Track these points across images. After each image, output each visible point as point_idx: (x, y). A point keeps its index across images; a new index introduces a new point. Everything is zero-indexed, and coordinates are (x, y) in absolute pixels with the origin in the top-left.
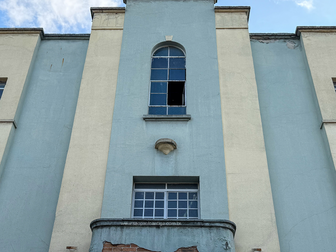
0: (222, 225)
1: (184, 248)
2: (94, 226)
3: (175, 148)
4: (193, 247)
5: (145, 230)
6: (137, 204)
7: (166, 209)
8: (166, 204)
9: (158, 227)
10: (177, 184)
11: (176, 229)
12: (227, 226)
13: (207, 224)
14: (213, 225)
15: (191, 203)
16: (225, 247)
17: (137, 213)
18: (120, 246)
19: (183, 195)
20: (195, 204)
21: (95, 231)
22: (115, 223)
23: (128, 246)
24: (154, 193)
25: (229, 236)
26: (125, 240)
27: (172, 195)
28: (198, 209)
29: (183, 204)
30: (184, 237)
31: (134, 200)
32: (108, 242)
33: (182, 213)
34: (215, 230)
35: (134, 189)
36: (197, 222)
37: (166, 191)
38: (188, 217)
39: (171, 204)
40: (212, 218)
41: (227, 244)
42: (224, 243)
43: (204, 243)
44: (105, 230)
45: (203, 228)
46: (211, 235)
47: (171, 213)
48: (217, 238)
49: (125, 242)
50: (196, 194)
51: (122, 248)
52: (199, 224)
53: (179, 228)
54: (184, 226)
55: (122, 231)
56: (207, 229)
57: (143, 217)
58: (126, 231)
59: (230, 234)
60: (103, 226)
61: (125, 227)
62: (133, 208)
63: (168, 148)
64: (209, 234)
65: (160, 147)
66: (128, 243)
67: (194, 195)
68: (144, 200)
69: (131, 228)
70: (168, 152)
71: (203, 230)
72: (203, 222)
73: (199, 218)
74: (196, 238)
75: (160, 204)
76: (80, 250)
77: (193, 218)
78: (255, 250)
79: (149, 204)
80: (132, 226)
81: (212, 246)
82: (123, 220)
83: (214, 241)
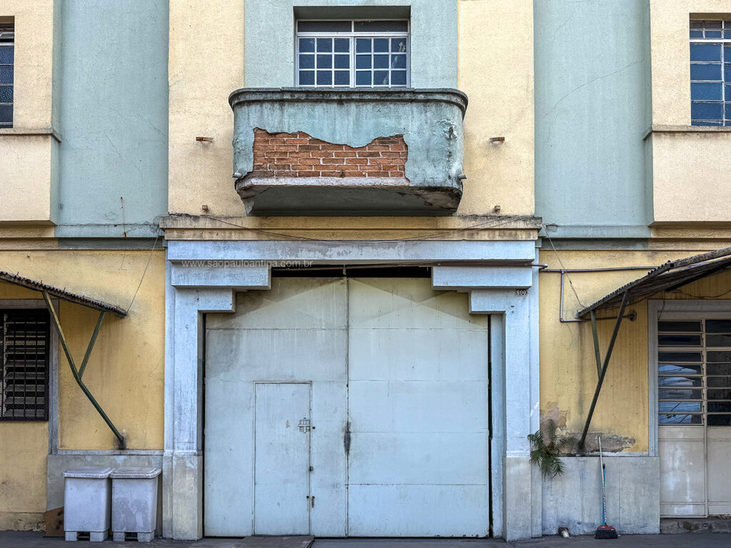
0: (445, 98)
1: (384, 138)
2: (236, 102)
4: (396, 136)
5: (319, 109)
6: (305, 61)
7: (352, 70)
8: (352, 61)
9: (340, 102)
10: (371, 22)
11: (370, 107)
12: (454, 99)
13: (421, 97)
14: (430, 97)
15: (396, 59)
16: (447, 135)
17: (305, 78)
18: (281, 135)
19: (381, 44)
20: (402, 61)
21: (238, 110)
22: (269, 96)
23: (294, 135)
24: (331, 39)
25: (456, 118)
26: (289, 126)
27: (363, 44)
28: (407, 69)
29: (382, 61)
30: (383, 120)
31: (298, 53)
32: (261, 129)
33: (380, 78)
34: (433, 108)
35: (297, 33)
36: (405, 92)
37: (352, 35)
38: (390, 86)
39: (362, 62)
40: (430, 86)
41: (451, 131)
42: (447, 129)
43: (416, 129)
44: (254, 109)
45: (414, 104)
46: (426, 116)
47: (362, 78)
48: (436, 121)
49: (289, 130)
50: (404, 40)
51: (285, 139)
52: (408, 96)
53: (374, 103)
54: (384, 101)
55: (282, 110)
56: (421, 105)
57: (316, 86)
58: (290, 109)
59: (457, 114)
60: (250, 103)
61: (287, 104)
62: (298, 70)
64: (423, 115)
66: (293, 130)
67: (401, 44)
68: (316, 53)
69: (296, 104)
71: (414, 107)
72: (414, 92)
73: (407, 86)
74: (402, 121)
75: (343, 61)
76: (219, 143)
77: (398, 87)
78: (494, 139)
79: (324, 62)
80: (299, 101)
81: (427, 134)
82: (282, 92)
83: (432, 125)
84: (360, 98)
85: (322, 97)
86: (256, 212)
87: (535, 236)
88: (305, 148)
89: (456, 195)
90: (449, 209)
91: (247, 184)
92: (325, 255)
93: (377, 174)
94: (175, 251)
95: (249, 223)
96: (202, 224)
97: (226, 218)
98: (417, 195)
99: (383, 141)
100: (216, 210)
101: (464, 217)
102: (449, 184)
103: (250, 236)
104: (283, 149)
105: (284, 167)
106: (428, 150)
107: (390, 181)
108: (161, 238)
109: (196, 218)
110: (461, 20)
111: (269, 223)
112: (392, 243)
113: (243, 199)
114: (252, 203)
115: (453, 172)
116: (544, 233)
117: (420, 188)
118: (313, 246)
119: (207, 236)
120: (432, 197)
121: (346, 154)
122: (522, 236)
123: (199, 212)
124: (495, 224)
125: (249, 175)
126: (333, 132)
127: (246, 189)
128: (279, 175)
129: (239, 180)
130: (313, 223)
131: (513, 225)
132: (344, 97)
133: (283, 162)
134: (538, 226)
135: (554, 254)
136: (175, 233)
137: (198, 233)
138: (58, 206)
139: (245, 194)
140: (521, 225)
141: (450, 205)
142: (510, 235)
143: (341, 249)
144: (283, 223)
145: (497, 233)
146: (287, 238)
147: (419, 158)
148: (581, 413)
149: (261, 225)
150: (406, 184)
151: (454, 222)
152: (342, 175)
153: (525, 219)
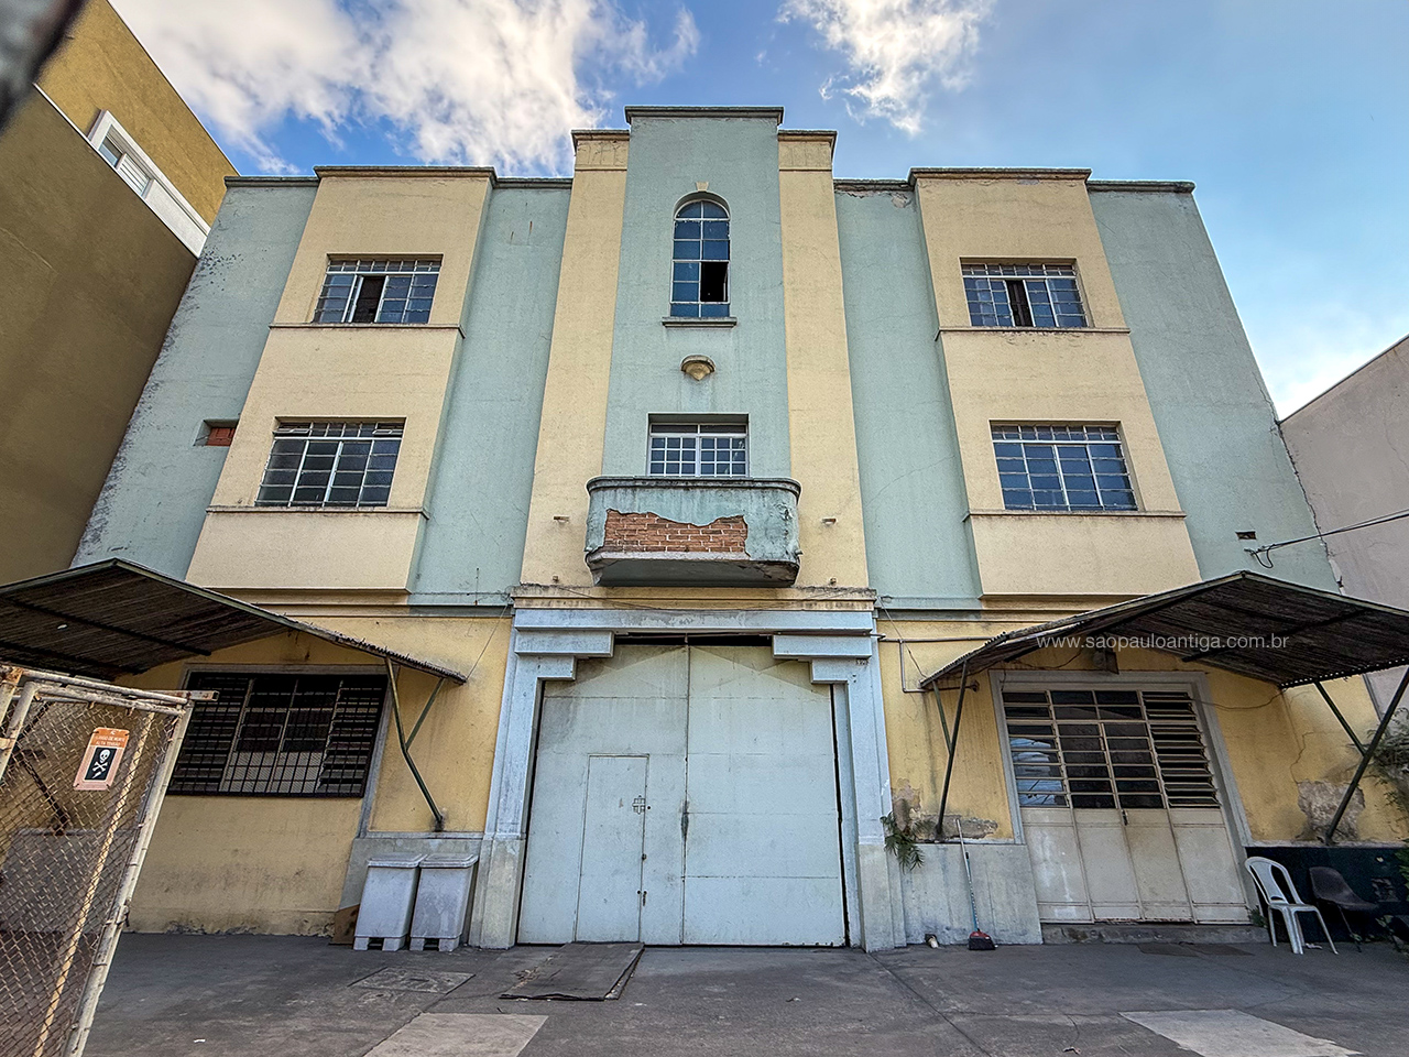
0: (781, 486)
1: (726, 518)
2: (593, 487)
3: (712, 371)
4: (738, 517)
5: (667, 493)
6: (656, 455)
7: (698, 462)
8: (698, 456)
9: (687, 488)
10: (715, 426)
11: (713, 492)
12: (788, 487)
13: (759, 484)
14: (767, 485)
15: (736, 454)
16: (784, 517)
17: (655, 468)
18: (631, 515)
19: (723, 443)
20: (742, 456)
21: (594, 494)
22: (623, 483)
23: (644, 515)
24: (680, 439)
25: (791, 502)
26: (639, 508)
27: (707, 443)
28: (746, 462)
29: (723, 456)
30: (725, 503)
31: (651, 449)
32: (614, 511)
33: (723, 468)
34: (770, 493)
35: (650, 433)
36: (744, 481)
37: (698, 436)
38: (731, 475)
39: (705, 456)
40: (766, 476)
41: (787, 513)
42: (783, 511)
43: (754, 511)
44: (609, 493)
45: (753, 491)
46: (763, 500)
47: (706, 469)
48: (772, 504)
49: (639, 511)
50: (743, 440)
51: (635, 519)
52: (747, 484)
53: (717, 490)
54: (726, 487)
55: (634, 494)
56: (759, 491)
57: (665, 475)
58: (640, 494)
59: (791, 498)
60: (605, 488)
61: (638, 489)
62: (650, 462)
63: (701, 371)
64: (761, 499)
65: (689, 369)
66: (642, 511)
67: (740, 443)
68: (666, 449)
69: (647, 490)
70: (701, 376)
71: (753, 493)
72: (753, 481)
73: (747, 475)
74: (742, 504)
75: (690, 456)
76: (574, 522)
77: (738, 476)
78: (827, 520)
79: (673, 456)
80: (649, 487)
81: (765, 516)
82: (635, 480)
83: (769, 508)
84: (705, 485)
85: (671, 484)
86: (603, 583)
87: (871, 607)
88: (654, 527)
89: (794, 569)
90: (787, 581)
91: (597, 557)
92: (667, 623)
93: (720, 550)
94: (522, 620)
95: (597, 592)
96: (550, 593)
97: (574, 588)
98: (757, 568)
99: (725, 521)
100: (564, 582)
101: (802, 589)
102: (786, 559)
103: (596, 604)
104: (633, 527)
105: (632, 542)
106: (766, 529)
107: (731, 556)
108: (510, 606)
109: (546, 588)
110: (793, 425)
111: (613, 593)
112: (733, 613)
113: (592, 570)
114: (601, 575)
115: (790, 549)
116: (879, 604)
117: (760, 562)
118: (657, 615)
119: (554, 605)
120: (770, 570)
121: (691, 532)
122: (858, 606)
123: (550, 583)
124: (832, 596)
125: (600, 550)
126: (680, 514)
127: (595, 562)
128: (627, 550)
129: (591, 554)
130: (657, 593)
131: (849, 597)
132: (690, 484)
133: (632, 539)
134: (873, 598)
135: (890, 624)
136: (524, 602)
137: (546, 602)
138: (417, 576)
139: (594, 566)
140: (857, 596)
141: (788, 578)
142: (847, 606)
143: (683, 618)
144: (628, 593)
145: (834, 603)
146: (632, 607)
147: (758, 536)
148: (935, 792)
149: (607, 594)
150: (747, 558)
151: (792, 594)
152: (687, 550)
153: (860, 591)
